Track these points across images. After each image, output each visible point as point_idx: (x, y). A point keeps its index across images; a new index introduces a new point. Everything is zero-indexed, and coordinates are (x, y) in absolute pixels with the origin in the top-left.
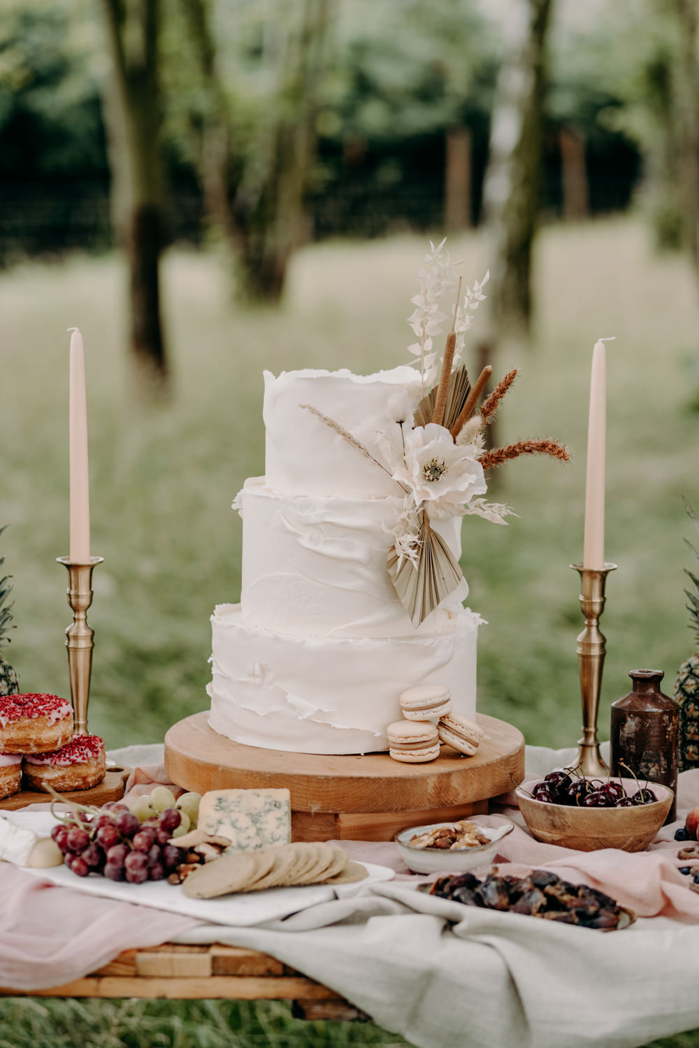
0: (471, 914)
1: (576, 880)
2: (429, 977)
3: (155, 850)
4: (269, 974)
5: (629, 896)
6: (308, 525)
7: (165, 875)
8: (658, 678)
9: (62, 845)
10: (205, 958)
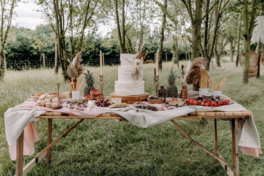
0: (140, 109)
1: (152, 106)
2: (135, 116)
3: (105, 103)
4: (117, 116)
5: (159, 108)
6: (124, 70)
7: (106, 106)
8: (163, 87)
9: (96, 103)
10: (110, 114)
